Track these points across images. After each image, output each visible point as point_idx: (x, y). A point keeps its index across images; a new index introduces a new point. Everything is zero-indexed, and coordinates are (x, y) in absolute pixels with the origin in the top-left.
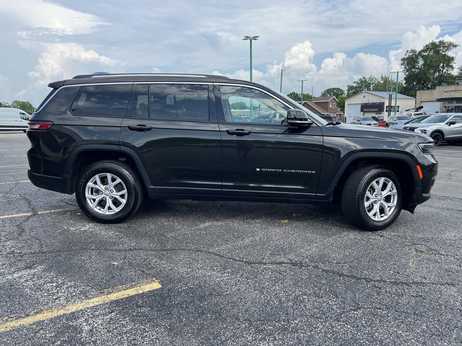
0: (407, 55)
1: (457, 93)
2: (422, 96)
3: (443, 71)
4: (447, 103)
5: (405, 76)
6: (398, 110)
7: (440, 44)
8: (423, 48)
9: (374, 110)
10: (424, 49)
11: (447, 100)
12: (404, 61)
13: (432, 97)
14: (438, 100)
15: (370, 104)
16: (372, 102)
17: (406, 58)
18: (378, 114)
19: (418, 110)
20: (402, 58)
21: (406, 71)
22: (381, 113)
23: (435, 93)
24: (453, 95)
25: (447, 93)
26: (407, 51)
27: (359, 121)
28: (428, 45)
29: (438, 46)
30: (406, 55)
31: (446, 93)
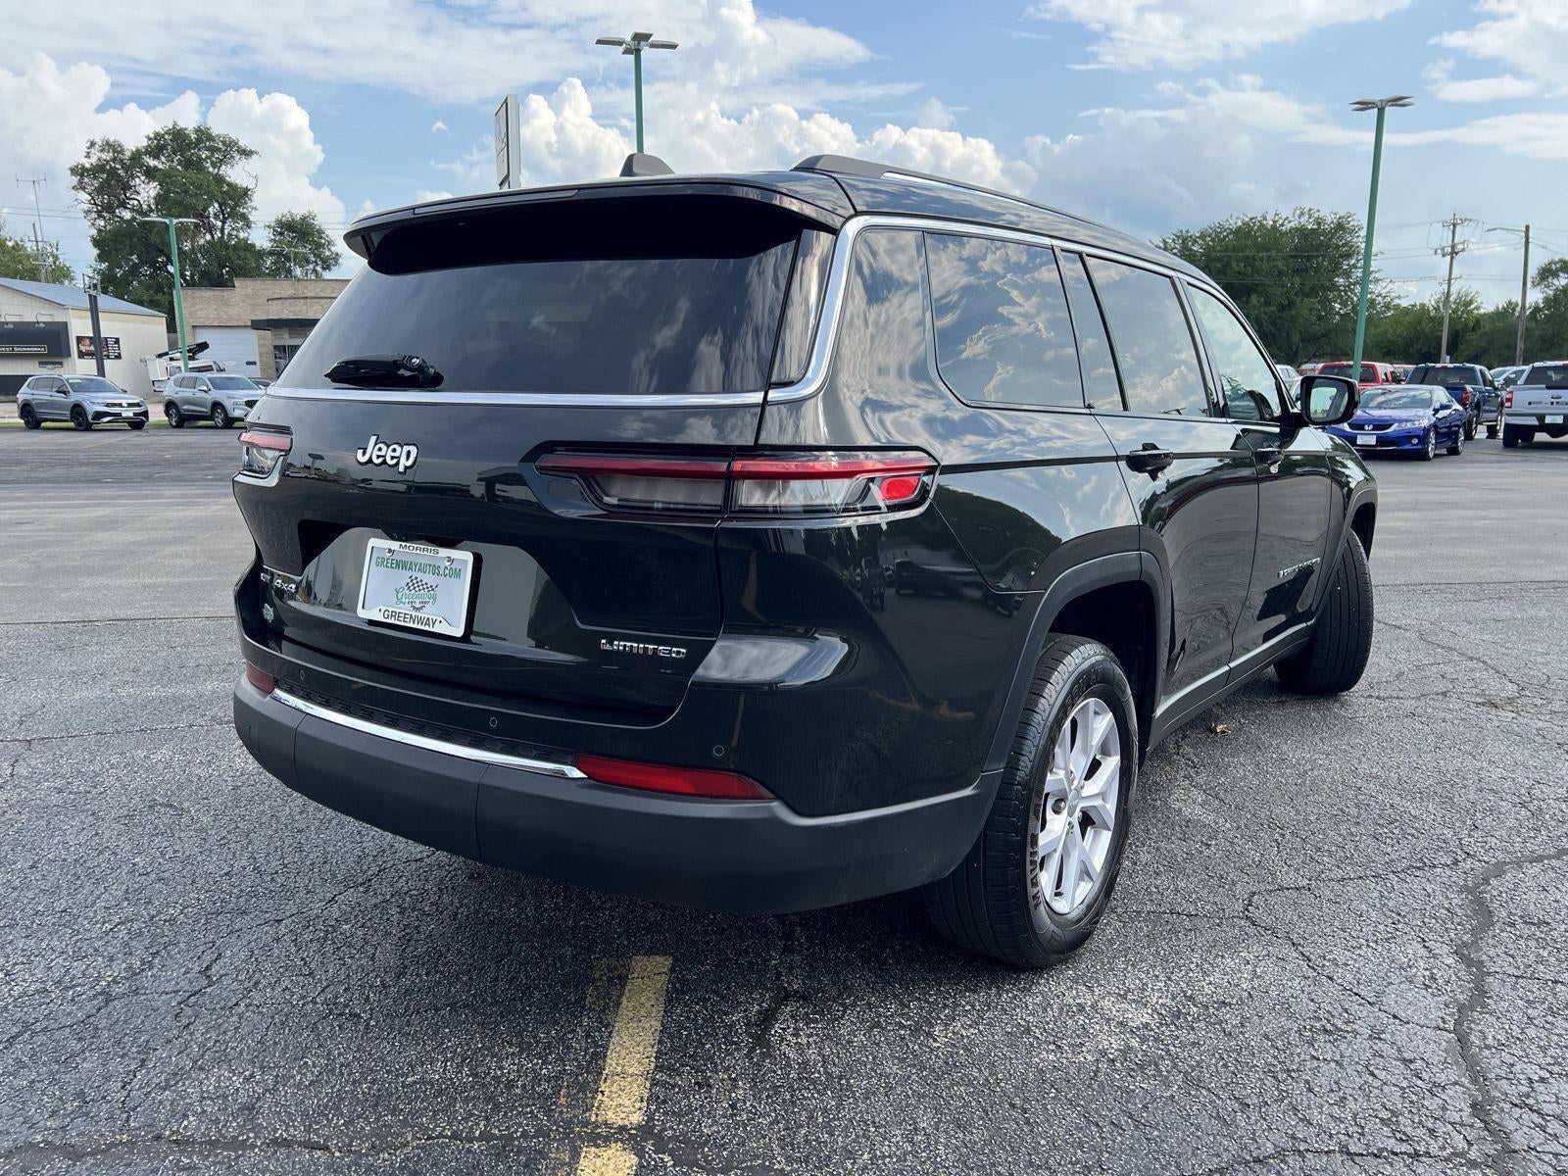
0: (94, 160)
1: (312, 306)
2: (194, 309)
3: (222, 230)
4: (286, 336)
5: (94, 232)
6: (119, 354)
7: (199, 140)
8: (145, 143)
9: (34, 349)
10: (149, 146)
11: (286, 326)
12: (82, 175)
13: (226, 312)
14: (257, 325)
15: (11, 326)
16: (17, 319)
17: (88, 166)
18: (50, 366)
19: (194, 354)
20: (72, 164)
21: (94, 215)
22: (61, 363)
23: (234, 300)
24: (300, 311)
25: (280, 301)
26: (93, 144)
27: (65, 393)
28: (163, 135)
29: (190, 146)
30: (88, 156)
31: (277, 302)
